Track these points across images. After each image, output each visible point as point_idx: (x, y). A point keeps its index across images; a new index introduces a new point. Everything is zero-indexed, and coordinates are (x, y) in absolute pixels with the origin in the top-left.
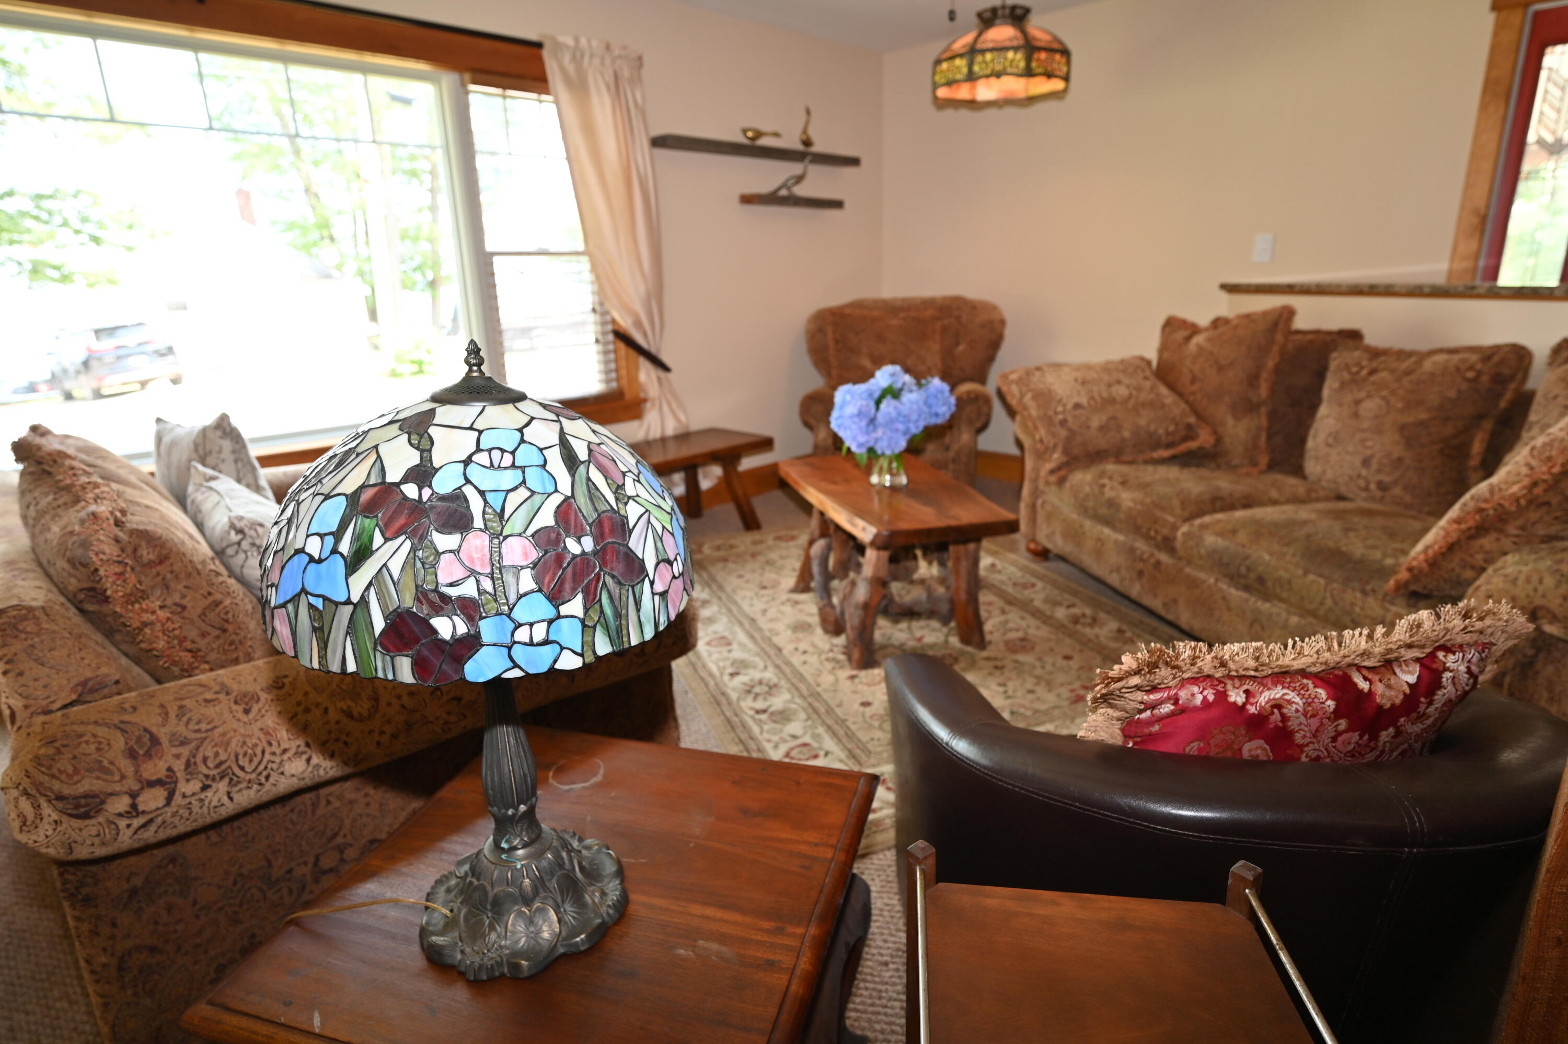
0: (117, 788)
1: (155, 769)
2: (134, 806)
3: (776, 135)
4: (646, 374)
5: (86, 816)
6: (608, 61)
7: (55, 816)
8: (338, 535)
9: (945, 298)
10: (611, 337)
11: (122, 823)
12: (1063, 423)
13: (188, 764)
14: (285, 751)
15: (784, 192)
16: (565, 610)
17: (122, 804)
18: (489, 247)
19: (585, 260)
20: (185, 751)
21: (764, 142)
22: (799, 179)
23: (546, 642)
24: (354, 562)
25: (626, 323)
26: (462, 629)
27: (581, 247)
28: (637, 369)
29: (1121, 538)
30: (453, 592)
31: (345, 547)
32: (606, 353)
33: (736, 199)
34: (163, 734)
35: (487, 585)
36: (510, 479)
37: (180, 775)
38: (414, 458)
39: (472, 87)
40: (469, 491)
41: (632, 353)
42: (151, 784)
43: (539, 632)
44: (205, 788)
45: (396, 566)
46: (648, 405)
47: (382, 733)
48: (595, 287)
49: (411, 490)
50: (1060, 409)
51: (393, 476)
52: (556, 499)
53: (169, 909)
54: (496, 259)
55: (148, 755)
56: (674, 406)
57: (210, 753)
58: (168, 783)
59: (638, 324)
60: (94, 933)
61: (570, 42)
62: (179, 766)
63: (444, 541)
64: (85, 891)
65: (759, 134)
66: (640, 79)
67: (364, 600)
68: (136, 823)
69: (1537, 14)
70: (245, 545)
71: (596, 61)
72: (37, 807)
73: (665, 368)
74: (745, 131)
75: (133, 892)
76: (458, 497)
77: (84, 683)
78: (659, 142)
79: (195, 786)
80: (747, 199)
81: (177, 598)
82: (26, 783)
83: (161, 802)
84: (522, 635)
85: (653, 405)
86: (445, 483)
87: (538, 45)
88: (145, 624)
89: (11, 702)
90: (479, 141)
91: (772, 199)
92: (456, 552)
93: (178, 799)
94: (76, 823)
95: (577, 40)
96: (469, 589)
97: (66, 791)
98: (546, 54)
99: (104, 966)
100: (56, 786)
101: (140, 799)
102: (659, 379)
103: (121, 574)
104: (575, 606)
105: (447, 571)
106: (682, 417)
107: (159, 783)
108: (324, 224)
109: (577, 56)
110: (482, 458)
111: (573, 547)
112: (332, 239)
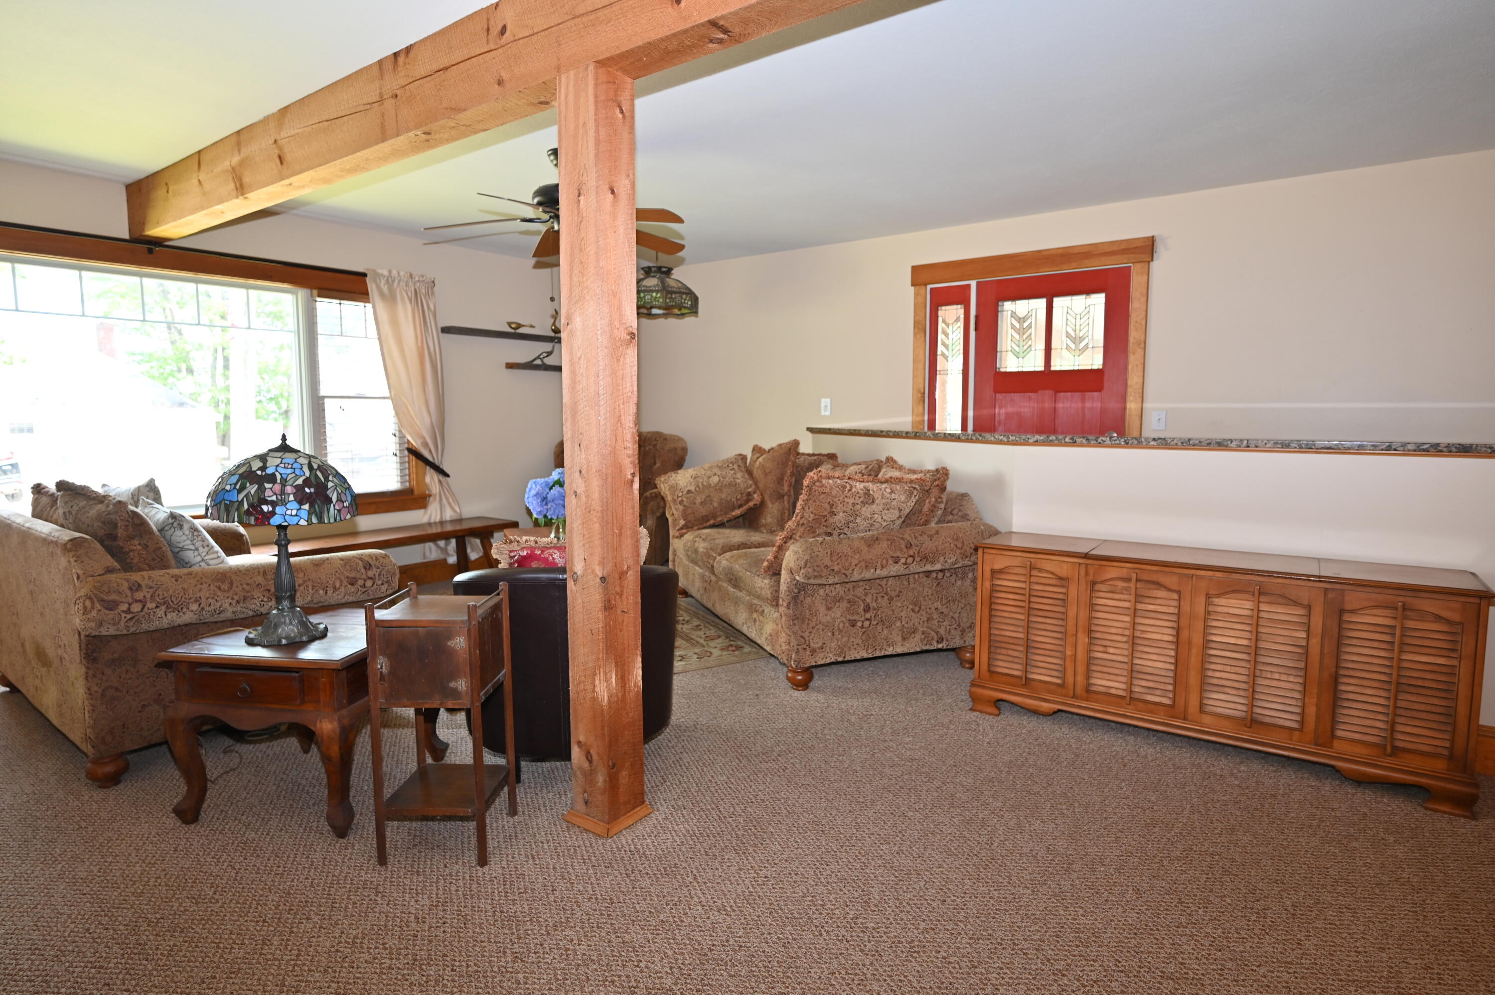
0: (124, 600)
1: (139, 595)
2: (129, 609)
3: (532, 326)
4: (431, 478)
5: (111, 609)
6: (410, 284)
7: (99, 607)
8: (236, 484)
9: (649, 433)
10: (406, 453)
11: (123, 615)
12: (681, 502)
13: (152, 596)
14: (190, 598)
15: (538, 362)
16: (303, 507)
17: (124, 607)
18: (323, 393)
19: (390, 401)
20: (151, 591)
21: (520, 331)
22: (549, 354)
23: (296, 515)
24: (240, 491)
25: (416, 444)
26: (271, 509)
27: (388, 395)
28: (425, 474)
29: (701, 571)
30: (269, 499)
31: (238, 487)
32: (401, 463)
33: (504, 366)
34: (143, 583)
35: (279, 497)
36: (289, 471)
37: (149, 600)
38: (261, 464)
39: (318, 299)
40: (277, 473)
41: (420, 463)
42: (137, 601)
43: (294, 512)
44: (157, 607)
45: (253, 492)
46: (431, 498)
47: (233, 599)
48: (397, 421)
49: (259, 473)
50: (680, 494)
51: (254, 469)
52: (304, 478)
53: (127, 672)
54: (326, 400)
55: (137, 590)
56: (451, 500)
57: (161, 593)
58: (143, 602)
59: (425, 445)
60: (94, 676)
61: (386, 273)
62: (148, 596)
63: (268, 486)
64: (95, 655)
65: (519, 326)
66: (433, 293)
67: (242, 500)
68: (129, 616)
69: (931, 289)
70: (175, 524)
71: (403, 284)
72: (93, 603)
73: (447, 475)
74: (509, 324)
75: (114, 660)
76: (273, 475)
77: (108, 567)
78: (446, 330)
79: (154, 605)
80: (510, 366)
81: (145, 542)
82: (90, 593)
83: (139, 609)
84: (289, 512)
85: (435, 499)
86: (269, 471)
87: (364, 275)
88: (131, 551)
89: (78, 571)
90: (320, 329)
91: (529, 366)
92: (271, 489)
93: (146, 609)
94: (107, 612)
95: (390, 272)
96: (274, 498)
97: (105, 598)
98: (368, 279)
99: (96, 692)
100: (102, 595)
101: (132, 606)
102: (440, 481)
103: (127, 526)
104: (306, 507)
105: (268, 493)
106: (458, 510)
107: (140, 601)
108: (186, 358)
109: (390, 281)
110: (282, 465)
111: (307, 490)
112: (190, 371)
